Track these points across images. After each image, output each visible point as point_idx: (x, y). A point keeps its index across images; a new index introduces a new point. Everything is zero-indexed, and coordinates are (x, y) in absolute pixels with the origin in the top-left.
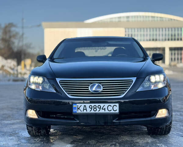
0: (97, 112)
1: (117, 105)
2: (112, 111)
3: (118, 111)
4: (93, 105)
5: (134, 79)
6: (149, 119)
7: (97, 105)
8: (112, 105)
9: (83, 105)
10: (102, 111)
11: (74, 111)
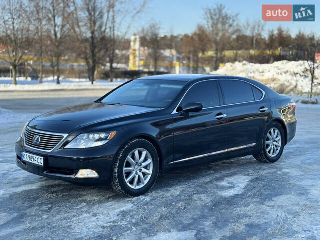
0: (32, 162)
1: (42, 158)
2: (40, 164)
3: (43, 165)
4: (31, 155)
5: (66, 136)
6: (69, 176)
7: (33, 156)
8: (40, 158)
9: (26, 154)
10: (35, 162)
11: (22, 158)
